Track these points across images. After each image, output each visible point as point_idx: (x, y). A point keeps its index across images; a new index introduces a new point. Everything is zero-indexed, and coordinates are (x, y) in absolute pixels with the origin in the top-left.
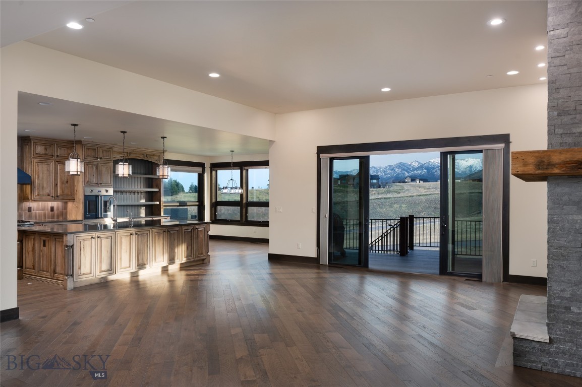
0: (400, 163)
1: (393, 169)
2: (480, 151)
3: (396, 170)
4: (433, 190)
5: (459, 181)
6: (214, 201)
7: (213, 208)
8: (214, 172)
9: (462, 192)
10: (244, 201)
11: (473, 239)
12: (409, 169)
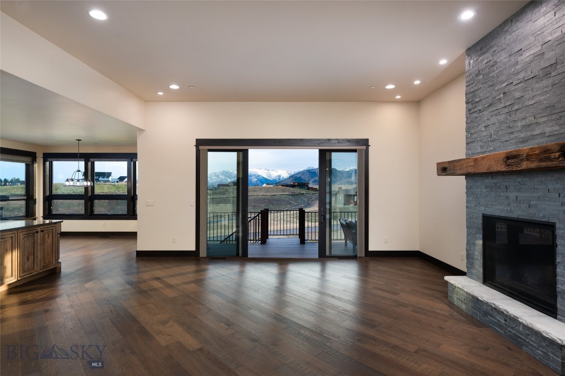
0: (223, 171)
1: (218, 176)
2: (355, 151)
3: (220, 176)
4: (252, 192)
5: (272, 186)
6: (48, 194)
7: (47, 203)
8: (48, 164)
9: (275, 194)
10: (90, 194)
11: (288, 228)
12: (231, 176)
